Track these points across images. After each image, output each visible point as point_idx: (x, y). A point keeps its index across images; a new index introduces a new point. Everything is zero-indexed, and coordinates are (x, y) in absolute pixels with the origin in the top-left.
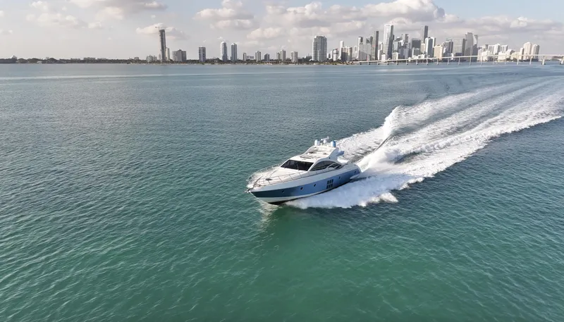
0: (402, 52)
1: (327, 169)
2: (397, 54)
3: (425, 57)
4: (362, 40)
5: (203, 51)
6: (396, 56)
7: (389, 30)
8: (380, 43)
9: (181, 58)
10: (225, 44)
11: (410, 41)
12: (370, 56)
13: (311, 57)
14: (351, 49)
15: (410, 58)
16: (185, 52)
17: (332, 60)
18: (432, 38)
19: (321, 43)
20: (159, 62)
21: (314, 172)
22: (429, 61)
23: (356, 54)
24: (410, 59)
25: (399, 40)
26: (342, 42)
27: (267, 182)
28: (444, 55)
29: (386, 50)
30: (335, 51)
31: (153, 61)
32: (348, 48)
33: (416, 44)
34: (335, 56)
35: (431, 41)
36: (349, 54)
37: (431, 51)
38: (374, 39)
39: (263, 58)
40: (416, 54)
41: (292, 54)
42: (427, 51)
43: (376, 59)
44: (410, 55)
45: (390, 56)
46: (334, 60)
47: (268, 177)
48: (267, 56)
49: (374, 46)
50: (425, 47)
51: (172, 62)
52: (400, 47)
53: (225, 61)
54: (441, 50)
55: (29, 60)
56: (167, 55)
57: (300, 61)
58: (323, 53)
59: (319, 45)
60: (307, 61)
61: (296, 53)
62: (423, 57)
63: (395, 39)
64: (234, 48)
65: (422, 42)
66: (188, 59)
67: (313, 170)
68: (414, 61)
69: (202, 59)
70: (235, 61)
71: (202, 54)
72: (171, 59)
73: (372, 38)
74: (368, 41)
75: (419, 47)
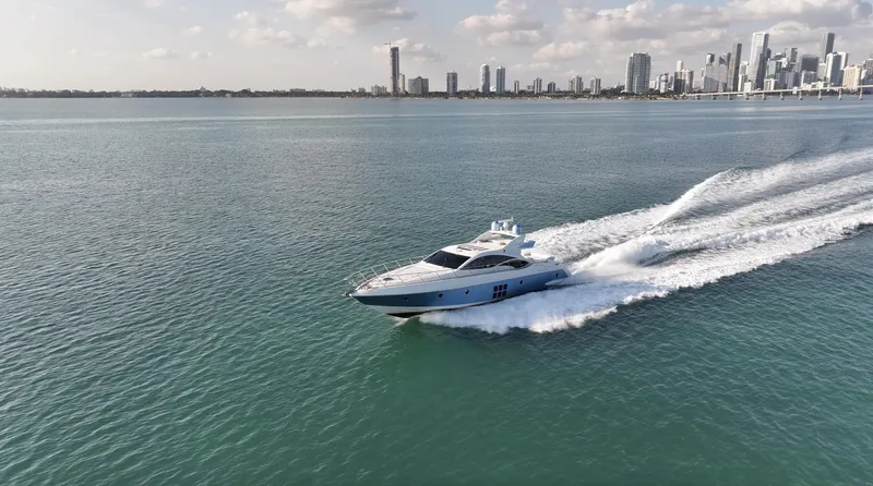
0: (782, 78)
1: (495, 268)
2: (773, 81)
3: (825, 85)
4: (712, 59)
5: (453, 79)
6: (770, 84)
7: (761, 42)
8: (743, 63)
9: (421, 89)
10: (487, 68)
11: (799, 60)
12: (725, 85)
13: (623, 87)
14: (691, 73)
15: (796, 88)
16: (427, 80)
17: (658, 91)
18: (840, 53)
19: (641, 64)
20: (388, 95)
21: (467, 272)
22: (833, 93)
23: (699, 82)
24: (795, 90)
25: (780, 57)
26: (679, 62)
28: (862, 82)
29: (752, 75)
30: (663, 78)
31: (381, 93)
32: (686, 72)
33: (811, 64)
34: (663, 85)
35: (837, 60)
36: (687, 82)
37: (837, 76)
38: (734, 57)
39: (544, 88)
40: (809, 80)
41: (592, 82)
42: (829, 76)
43: (735, 89)
44: (797, 83)
45: (759, 83)
46: (662, 91)
48: (551, 86)
49: (733, 68)
50: (826, 69)
51: (407, 94)
52: (779, 69)
53: (486, 93)
54: (857, 73)
55: (216, 92)
56: (400, 85)
57: (604, 93)
58: (644, 80)
59: (637, 67)
60: (616, 92)
61: (599, 81)
62: (820, 86)
63: (773, 56)
64: (501, 74)
65: (821, 60)
66: (430, 91)
67: (465, 268)
68: (804, 93)
69: (451, 90)
70: (501, 93)
71: (451, 83)
72: (407, 89)
73: (729, 55)
74: (721, 61)
75: (815, 70)
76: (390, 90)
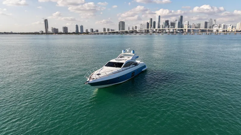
1: (131, 66)
9: (56, 31)
10: (77, 25)
16: (58, 29)
27: (98, 76)
38: (150, 22)
47: (98, 73)
49: (150, 25)
53: (77, 33)
54: (187, 27)
58: (123, 29)
59: (121, 25)
64: (82, 27)
67: (124, 67)
70: (82, 33)
76: (44, 32)
